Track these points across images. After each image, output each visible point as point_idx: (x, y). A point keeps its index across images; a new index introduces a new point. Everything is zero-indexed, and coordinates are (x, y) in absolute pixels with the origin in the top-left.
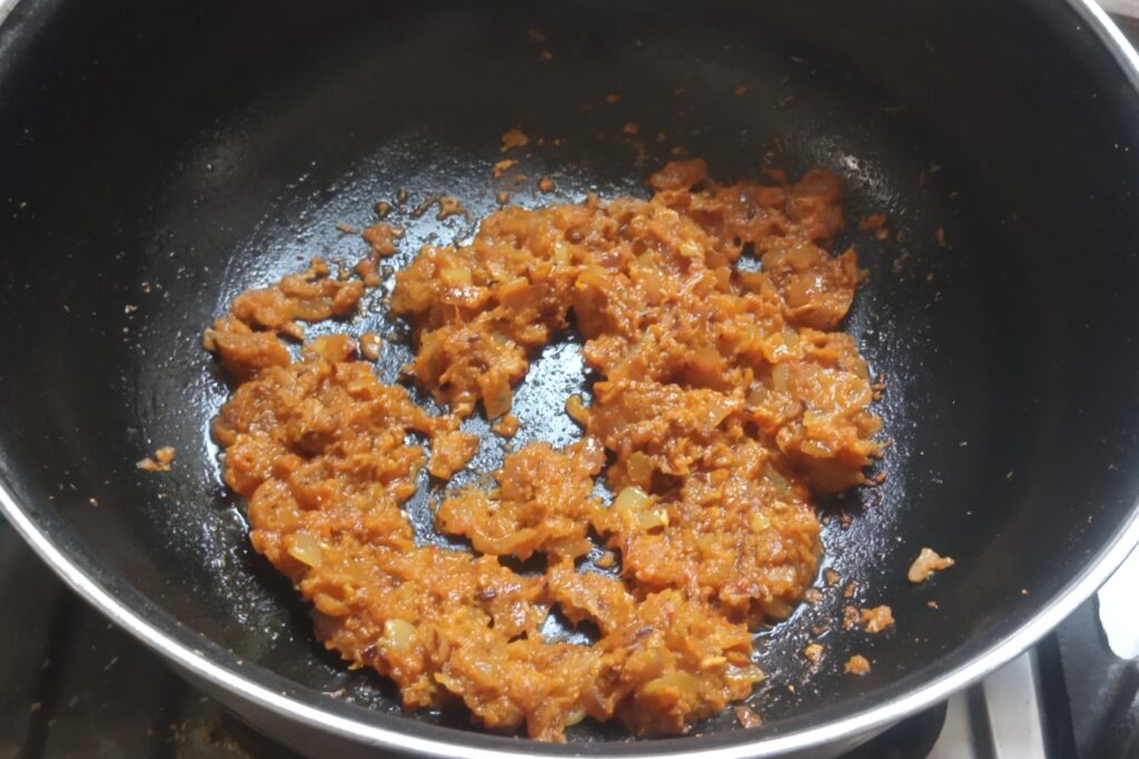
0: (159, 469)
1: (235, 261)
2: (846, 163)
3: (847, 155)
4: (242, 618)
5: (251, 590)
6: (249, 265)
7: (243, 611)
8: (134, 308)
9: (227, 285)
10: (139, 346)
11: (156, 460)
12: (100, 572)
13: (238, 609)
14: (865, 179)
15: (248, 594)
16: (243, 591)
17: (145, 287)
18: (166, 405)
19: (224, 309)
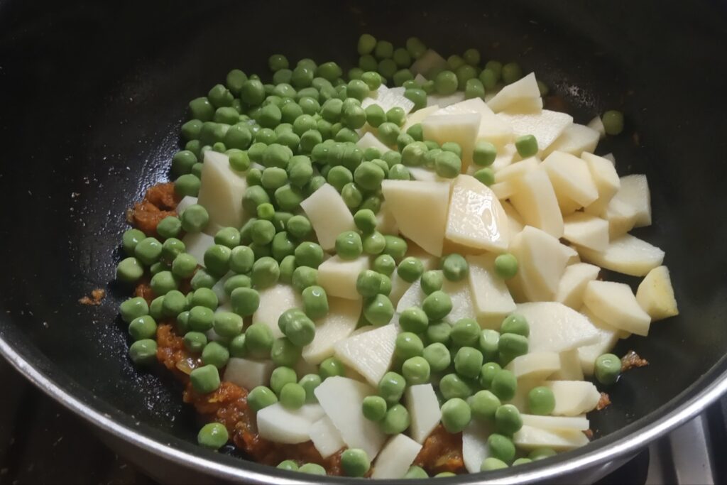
0: (94, 304)
1: (148, 163)
2: (569, 92)
3: (570, 86)
4: (150, 406)
5: (157, 387)
6: (158, 166)
7: (152, 401)
8: (77, 195)
9: (143, 180)
10: (81, 220)
11: (92, 297)
12: (39, 361)
13: (147, 400)
14: (582, 102)
15: (155, 389)
16: (151, 387)
17: (86, 180)
18: (99, 261)
19: (141, 196)
